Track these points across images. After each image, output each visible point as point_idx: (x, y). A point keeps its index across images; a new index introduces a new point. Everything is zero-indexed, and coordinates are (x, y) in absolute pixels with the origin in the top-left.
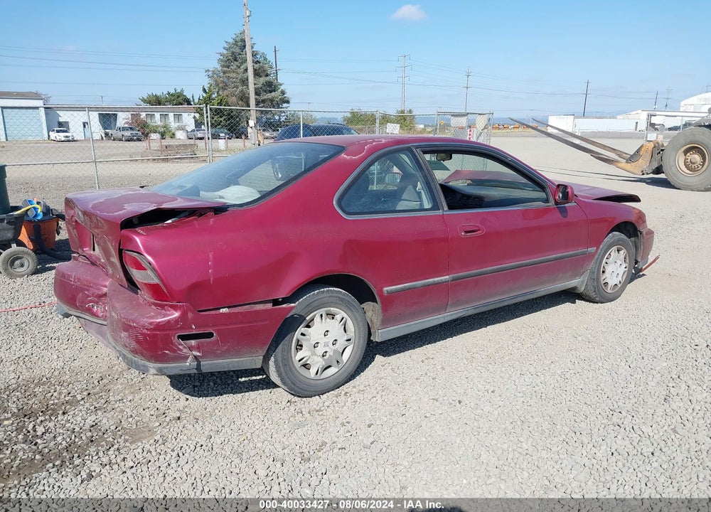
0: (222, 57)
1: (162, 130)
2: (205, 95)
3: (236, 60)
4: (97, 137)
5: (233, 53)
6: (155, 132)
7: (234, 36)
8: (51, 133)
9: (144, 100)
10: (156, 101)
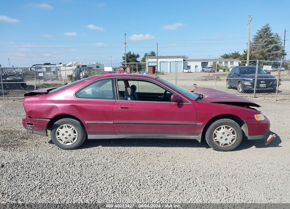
0: (255, 37)
1: (225, 68)
2: (244, 53)
3: (261, 38)
4: (199, 71)
5: (260, 35)
6: (221, 69)
7: (262, 28)
8: (184, 70)
9: (222, 57)
10: (226, 57)
